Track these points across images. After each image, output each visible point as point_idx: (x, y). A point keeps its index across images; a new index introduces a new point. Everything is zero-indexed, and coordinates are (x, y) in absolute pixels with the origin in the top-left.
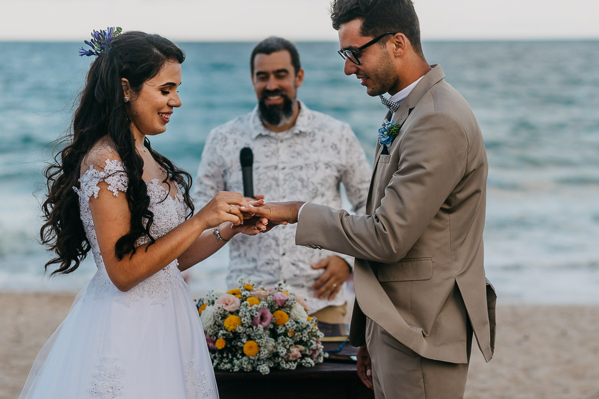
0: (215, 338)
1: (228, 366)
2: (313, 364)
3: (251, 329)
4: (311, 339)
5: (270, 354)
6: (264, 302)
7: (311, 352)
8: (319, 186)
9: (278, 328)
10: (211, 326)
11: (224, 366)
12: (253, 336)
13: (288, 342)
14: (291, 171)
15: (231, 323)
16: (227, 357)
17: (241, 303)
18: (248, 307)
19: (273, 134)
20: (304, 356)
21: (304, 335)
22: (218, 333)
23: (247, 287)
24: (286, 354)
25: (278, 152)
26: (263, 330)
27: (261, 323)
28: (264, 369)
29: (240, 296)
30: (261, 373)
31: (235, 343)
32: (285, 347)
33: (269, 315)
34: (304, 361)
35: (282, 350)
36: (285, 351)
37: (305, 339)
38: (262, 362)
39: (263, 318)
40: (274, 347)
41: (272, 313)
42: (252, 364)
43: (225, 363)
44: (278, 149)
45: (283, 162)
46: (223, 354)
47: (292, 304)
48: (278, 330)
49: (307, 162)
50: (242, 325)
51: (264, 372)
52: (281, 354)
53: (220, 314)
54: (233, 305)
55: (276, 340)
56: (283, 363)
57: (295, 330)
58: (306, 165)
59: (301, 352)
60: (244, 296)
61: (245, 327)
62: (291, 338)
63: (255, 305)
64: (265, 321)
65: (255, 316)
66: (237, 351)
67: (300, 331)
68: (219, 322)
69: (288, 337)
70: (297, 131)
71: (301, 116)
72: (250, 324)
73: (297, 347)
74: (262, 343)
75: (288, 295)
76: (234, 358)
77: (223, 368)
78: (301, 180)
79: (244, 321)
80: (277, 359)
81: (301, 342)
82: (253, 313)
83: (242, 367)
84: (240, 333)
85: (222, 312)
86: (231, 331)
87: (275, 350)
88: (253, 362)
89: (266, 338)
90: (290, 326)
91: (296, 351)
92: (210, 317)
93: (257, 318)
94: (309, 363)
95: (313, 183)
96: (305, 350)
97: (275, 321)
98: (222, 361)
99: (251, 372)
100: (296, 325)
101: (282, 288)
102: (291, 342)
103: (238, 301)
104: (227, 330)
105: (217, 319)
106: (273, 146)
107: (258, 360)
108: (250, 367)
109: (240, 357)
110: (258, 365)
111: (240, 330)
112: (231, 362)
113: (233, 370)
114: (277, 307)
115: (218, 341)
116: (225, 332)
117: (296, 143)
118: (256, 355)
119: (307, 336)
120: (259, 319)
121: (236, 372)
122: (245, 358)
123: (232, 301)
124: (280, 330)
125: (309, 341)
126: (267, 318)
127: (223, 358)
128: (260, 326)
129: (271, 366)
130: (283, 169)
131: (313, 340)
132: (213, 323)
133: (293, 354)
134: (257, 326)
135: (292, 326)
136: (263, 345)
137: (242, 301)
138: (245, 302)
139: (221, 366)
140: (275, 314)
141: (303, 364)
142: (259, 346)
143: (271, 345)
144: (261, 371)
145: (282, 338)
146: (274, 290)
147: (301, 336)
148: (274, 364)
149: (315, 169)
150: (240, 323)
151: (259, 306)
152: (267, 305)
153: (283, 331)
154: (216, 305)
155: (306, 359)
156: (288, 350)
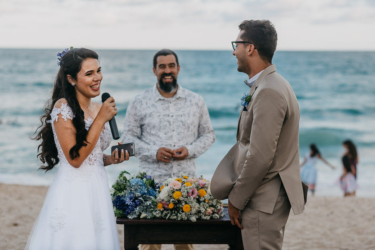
0: (168, 203)
1: (175, 217)
2: (218, 217)
3: (187, 198)
4: (217, 204)
5: (196, 212)
6: (193, 185)
7: (217, 211)
8: (190, 125)
9: (201, 198)
10: (166, 197)
11: (173, 217)
12: (188, 202)
13: (206, 205)
14: (176, 117)
15: (176, 195)
16: (175, 213)
17: (182, 185)
18: (185, 187)
19: (166, 99)
20: (214, 213)
21: (214, 202)
22: (170, 201)
23: (185, 177)
24: (205, 212)
25: (169, 108)
26: (193, 199)
27: (192, 196)
28: (194, 219)
29: (181, 182)
30: (192, 221)
31: (178, 206)
32: (204, 208)
33: (196, 191)
34: (213, 215)
35: (202, 209)
36: (204, 210)
37: (214, 204)
38: (192, 215)
39: (193, 193)
40: (199, 208)
41: (198, 190)
42: (187, 216)
43: (173, 216)
44: (169, 106)
45: (172, 113)
46: (172, 211)
47: (208, 186)
48: (201, 199)
49: (184, 113)
50: (182, 196)
51: (193, 221)
52: (202, 212)
53: (171, 191)
54: (178, 186)
55: (200, 205)
56: (203, 216)
57: (209, 200)
58: (184, 114)
59: (212, 211)
60: (183, 182)
61: (184, 197)
62: (207, 203)
63: (189, 186)
64: (194, 195)
65: (189, 192)
66: (179, 209)
67: (212, 200)
68: (170, 195)
69: (206, 203)
70: (178, 97)
71: (179, 89)
72: (186, 196)
73: (210, 208)
74: (193, 206)
75: (205, 182)
76: (178, 213)
77: (172, 218)
78: (182, 122)
79: (183, 194)
80: (200, 214)
81: (212, 206)
82: (188, 190)
83: (182, 218)
84: (181, 200)
85: (172, 190)
86: (177, 200)
87: (199, 210)
88: (187, 215)
89: (194, 203)
90: (207, 197)
91: (210, 210)
92: (166, 192)
93: (190, 193)
94: (216, 216)
95: (187, 124)
96: (214, 210)
97: (199, 195)
98: (172, 215)
99: (187, 220)
100: (210, 197)
101: (203, 178)
102: (207, 205)
103: (180, 184)
104: (174, 199)
105: (170, 193)
106: (166, 105)
107: (190, 214)
108: (186, 218)
109: (181, 213)
110: (190, 217)
111: (181, 199)
112: (177, 215)
113: (177, 219)
114: (200, 188)
115: (170, 204)
116: (174, 200)
117: (178, 103)
118: (190, 212)
119: (216, 203)
120: (191, 193)
121: (179, 220)
122: (184, 213)
123: (177, 184)
124: (202, 199)
125: (216, 205)
126: (195, 193)
127: (172, 213)
128: (192, 197)
129: (197, 217)
130: (172, 116)
131: (219, 205)
132: (168, 195)
133: (208, 212)
134: (190, 197)
135: (208, 197)
136: (193, 207)
137: (183, 184)
138: (184, 185)
139: (172, 217)
140: (199, 191)
141: (213, 217)
142: (191, 207)
143: (197, 207)
144: (192, 220)
145: (203, 203)
146: (199, 179)
147: (212, 203)
148: (199, 217)
149: (188, 117)
150: (181, 195)
151: (191, 187)
152: (195, 186)
153: (203, 200)
154: (169, 186)
155: (215, 214)
156: (206, 209)
